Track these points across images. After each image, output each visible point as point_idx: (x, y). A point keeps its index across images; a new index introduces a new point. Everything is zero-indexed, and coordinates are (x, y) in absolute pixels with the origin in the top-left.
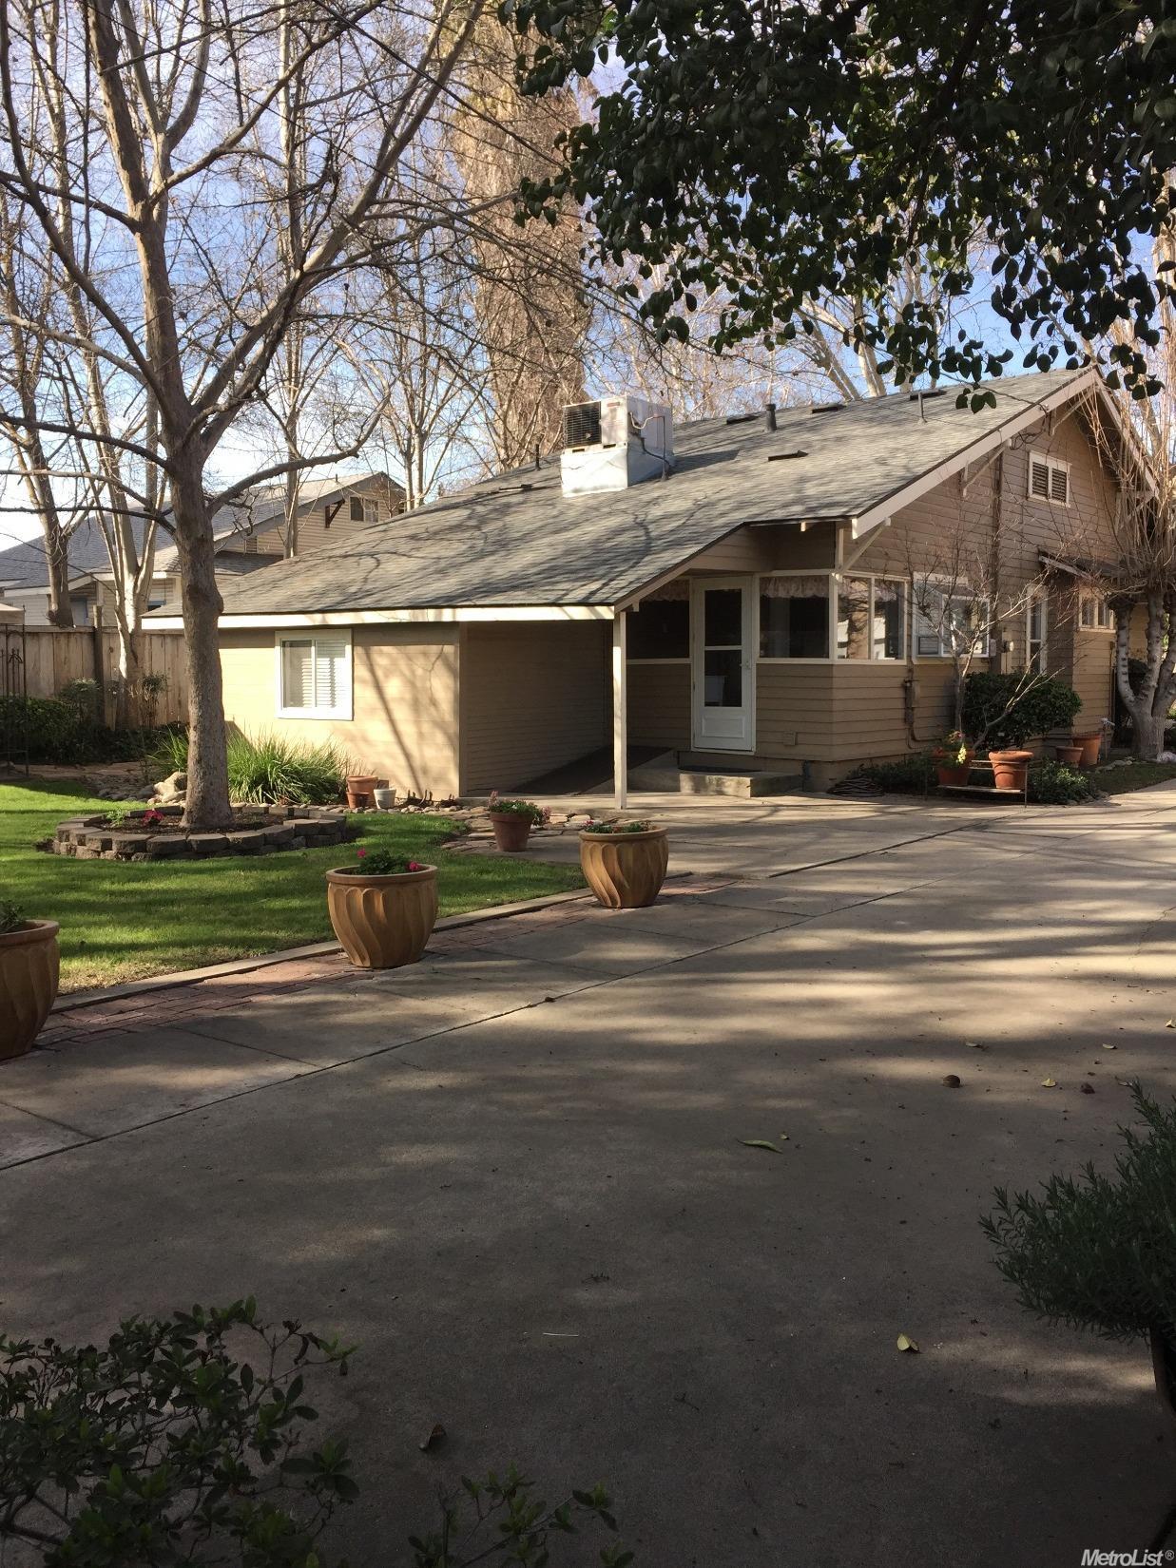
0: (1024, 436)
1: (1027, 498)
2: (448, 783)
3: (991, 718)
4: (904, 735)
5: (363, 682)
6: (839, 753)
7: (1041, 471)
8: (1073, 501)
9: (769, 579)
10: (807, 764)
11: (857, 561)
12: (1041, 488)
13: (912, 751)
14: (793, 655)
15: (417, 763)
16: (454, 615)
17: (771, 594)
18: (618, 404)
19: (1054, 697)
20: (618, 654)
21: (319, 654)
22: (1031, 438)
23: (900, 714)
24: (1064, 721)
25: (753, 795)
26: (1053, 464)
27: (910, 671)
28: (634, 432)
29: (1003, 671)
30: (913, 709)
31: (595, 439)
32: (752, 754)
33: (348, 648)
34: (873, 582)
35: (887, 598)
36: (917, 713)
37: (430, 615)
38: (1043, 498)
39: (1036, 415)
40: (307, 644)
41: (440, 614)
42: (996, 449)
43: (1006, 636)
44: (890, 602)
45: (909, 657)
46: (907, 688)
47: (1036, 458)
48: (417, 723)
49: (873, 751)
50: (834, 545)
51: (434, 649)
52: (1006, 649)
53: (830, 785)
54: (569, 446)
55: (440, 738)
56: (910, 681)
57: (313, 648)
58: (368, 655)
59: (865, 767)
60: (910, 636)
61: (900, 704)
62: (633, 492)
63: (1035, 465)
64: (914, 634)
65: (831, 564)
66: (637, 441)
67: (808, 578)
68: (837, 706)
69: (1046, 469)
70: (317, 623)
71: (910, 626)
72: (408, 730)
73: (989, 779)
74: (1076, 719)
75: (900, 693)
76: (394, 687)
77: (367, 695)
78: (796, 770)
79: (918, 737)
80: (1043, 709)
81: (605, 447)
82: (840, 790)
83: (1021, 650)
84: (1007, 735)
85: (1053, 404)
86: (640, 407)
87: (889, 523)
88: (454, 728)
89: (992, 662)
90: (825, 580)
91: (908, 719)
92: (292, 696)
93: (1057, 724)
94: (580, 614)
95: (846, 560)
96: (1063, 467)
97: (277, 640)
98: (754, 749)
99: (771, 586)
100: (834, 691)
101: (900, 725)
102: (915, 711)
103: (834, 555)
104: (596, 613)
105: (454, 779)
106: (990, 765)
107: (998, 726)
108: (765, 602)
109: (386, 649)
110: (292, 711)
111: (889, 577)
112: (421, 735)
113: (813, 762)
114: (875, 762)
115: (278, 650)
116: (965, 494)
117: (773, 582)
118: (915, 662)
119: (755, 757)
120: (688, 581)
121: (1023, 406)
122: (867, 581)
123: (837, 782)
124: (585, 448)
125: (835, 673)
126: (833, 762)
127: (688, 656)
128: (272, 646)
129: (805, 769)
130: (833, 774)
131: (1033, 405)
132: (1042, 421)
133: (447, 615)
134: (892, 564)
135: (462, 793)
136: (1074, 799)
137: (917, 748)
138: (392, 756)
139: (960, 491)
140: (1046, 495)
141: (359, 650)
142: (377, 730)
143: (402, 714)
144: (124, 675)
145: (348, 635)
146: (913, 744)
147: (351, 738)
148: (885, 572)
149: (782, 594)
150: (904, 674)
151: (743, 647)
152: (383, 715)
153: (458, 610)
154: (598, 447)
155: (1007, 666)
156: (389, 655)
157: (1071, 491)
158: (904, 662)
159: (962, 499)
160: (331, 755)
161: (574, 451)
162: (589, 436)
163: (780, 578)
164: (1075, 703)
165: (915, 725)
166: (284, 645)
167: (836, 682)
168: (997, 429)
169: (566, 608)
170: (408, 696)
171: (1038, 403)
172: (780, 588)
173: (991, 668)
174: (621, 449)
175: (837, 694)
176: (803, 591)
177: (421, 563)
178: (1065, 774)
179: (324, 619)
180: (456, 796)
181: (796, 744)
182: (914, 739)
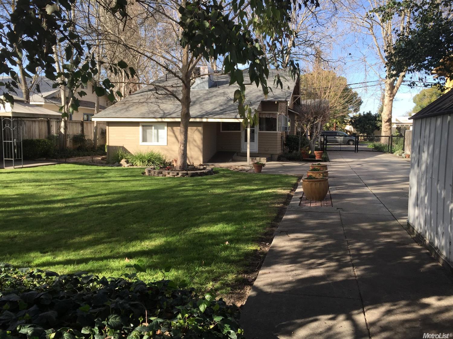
2: (200, 160)
5: (170, 136)
10: (272, 155)
14: (266, 131)
16: (207, 120)
17: (261, 117)
18: (205, 68)
21: (154, 129)
25: (267, 162)
27: (282, 134)
33: (166, 127)
40: (152, 126)
41: (202, 120)
46: (281, 138)
51: (195, 128)
55: (197, 149)
58: (172, 129)
65: (277, 111)
67: (270, 113)
68: (278, 142)
70: (159, 121)
73: (314, 157)
77: (172, 139)
78: (269, 156)
81: (201, 78)
82: (280, 160)
88: (201, 146)
90: (275, 114)
91: (282, 145)
92: (144, 139)
97: (141, 125)
98: (257, 152)
100: (277, 138)
102: (282, 143)
104: (239, 121)
105: (201, 159)
106: (315, 154)
110: (145, 143)
115: (140, 127)
117: (261, 114)
125: (278, 135)
127: (240, 130)
129: (271, 156)
133: (204, 120)
135: (204, 162)
141: (170, 128)
142: (175, 148)
145: (166, 124)
146: (282, 150)
147: (167, 150)
149: (264, 117)
151: (255, 129)
154: (199, 78)
156: (179, 129)
158: (281, 132)
163: (265, 113)
166: (143, 126)
174: (206, 79)
176: (269, 116)
179: (162, 120)
180: (202, 163)
181: (269, 150)
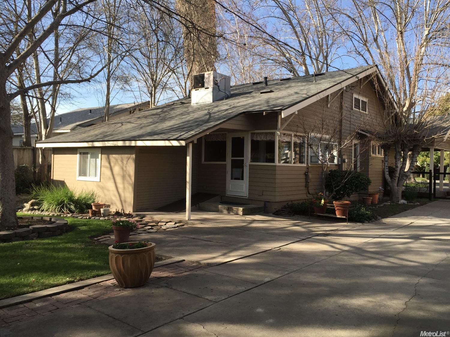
0: (351, 87)
1: (352, 109)
3: (335, 188)
4: (305, 192)
6: (278, 199)
7: (357, 100)
8: (369, 112)
9: (254, 133)
10: (266, 202)
11: (286, 127)
12: (357, 106)
13: (308, 198)
15: (123, 199)
16: (136, 143)
17: (255, 139)
18: (210, 74)
19: (361, 179)
20: (189, 159)
21: (91, 157)
22: (353, 88)
23: (304, 184)
24: (365, 188)
25: (243, 215)
26: (361, 98)
27: (308, 168)
28: (215, 83)
29: (343, 170)
30: (309, 182)
31: (203, 86)
32: (247, 198)
33: (100, 155)
34: (293, 135)
35: (298, 141)
36: (310, 184)
37: (127, 143)
38: (358, 110)
39: (354, 79)
40: (87, 153)
41: (131, 143)
42: (340, 90)
43: (344, 157)
44: (300, 143)
45: (307, 163)
46: (306, 174)
47: (355, 96)
48: (123, 183)
49: (292, 198)
50: (277, 121)
52: (344, 162)
53: (275, 211)
54: (194, 88)
56: (307, 172)
57: (89, 155)
58: (108, 158)
59: (289, 204)
60: (308, 156)
61: (304, 180)
62: (213, 104)
63: (355, 98)
64: (309, 155)
65: (276, 128)
66: (216, 87)
67: (268, 133)
68: (277, 181)
69: (359, 100)
70: (90, 146)
71: (308, 152)
72: (120, 186)
73: (333, 211)
74: (370, 187)
75: (304, 177)
76: (117, 169)
77: (108, 172)
78: (262, 205)
79: (310, 193)
80: (357, 183)
81: (206, 89)
82: (278, 213)
83: (350, 161)
84: (344, 193)
85: (361, 76)
86: (218, 75)
87: (297, 113)
89: (339, 166)
90: (273, 134)
91: (307, 186)
92: (83, 172)
93: (362, 189)
94: (175, 143)
95: (281, 126)
96: (365, 100)
97: (78, 152)
98: (248, 196)
99: (255, 136)
100: (276, 175)
101: (304, 188)
102: (310, 183)
103: (277, 125)
104: (180, 143)
106: (334, 206)
107: (340, 189)
108: (253, 142)
109: (114, 156)
110: (83, 178)
111: (298, 134)
112: (124, 188)
113: (268, 202)
114: (293, 202)
115: (78, 155)
116: (329, 106)
117: (256, 134)
118: (310, 165)
119: (248, 199)
120: (226, 134)
121: (350, 76)
122: (291, 135)
123: (277, 210)
124: (200, 89)
125: (277, 169)
126: (276, 202)
127: (225, 161)
128: (77, 154)
129: (265, 204)
130: (276, 207)
131: (354, 76)
132: (357, 82)
133: (133, 143)
134: (299, 129)
136: (367, 220)
137: (310, 197)
138: (115, 195)
139: (327, 105)
140: (359, 109)
142: (111, 185)
143: (119, 180)
144: (40, 163)
145: (100, 150)
146: (308, 195)
148: (297, 132)
149: (259, 139)
150: (305, 170)
151: (244, 158)
152: (112, 181)
153: (138, 142)
154: (203, 89)
155: (345, 167)
156: (115, 158)
157: (368, 109)
158: (304, 165)
159: (328, 108)
160: (93, 194)
161: (196, 90)
162: (200, 85)
163: (258, 133)
164: (369, 182)
165: (309, 188)
166: (80, 154)
167: (277, 172)
168: (340, 83)
169: (172, 141)
170: (121, 173)
171: (356, 75)
172: (258, 137)
173: (339, 168)
174: (211, 89)
175: (278, 176)
176: (266, 138)
177: (136, 125)
178: (363, 210)
179: (93, 144)
180: (132, 212)
181: (263, 195)
182: (309, 193)
